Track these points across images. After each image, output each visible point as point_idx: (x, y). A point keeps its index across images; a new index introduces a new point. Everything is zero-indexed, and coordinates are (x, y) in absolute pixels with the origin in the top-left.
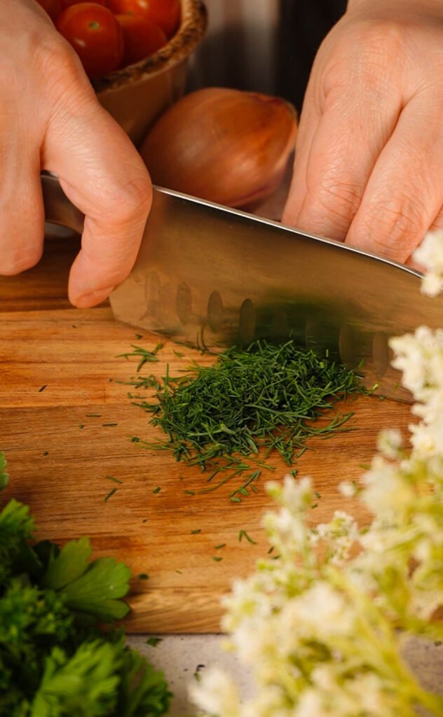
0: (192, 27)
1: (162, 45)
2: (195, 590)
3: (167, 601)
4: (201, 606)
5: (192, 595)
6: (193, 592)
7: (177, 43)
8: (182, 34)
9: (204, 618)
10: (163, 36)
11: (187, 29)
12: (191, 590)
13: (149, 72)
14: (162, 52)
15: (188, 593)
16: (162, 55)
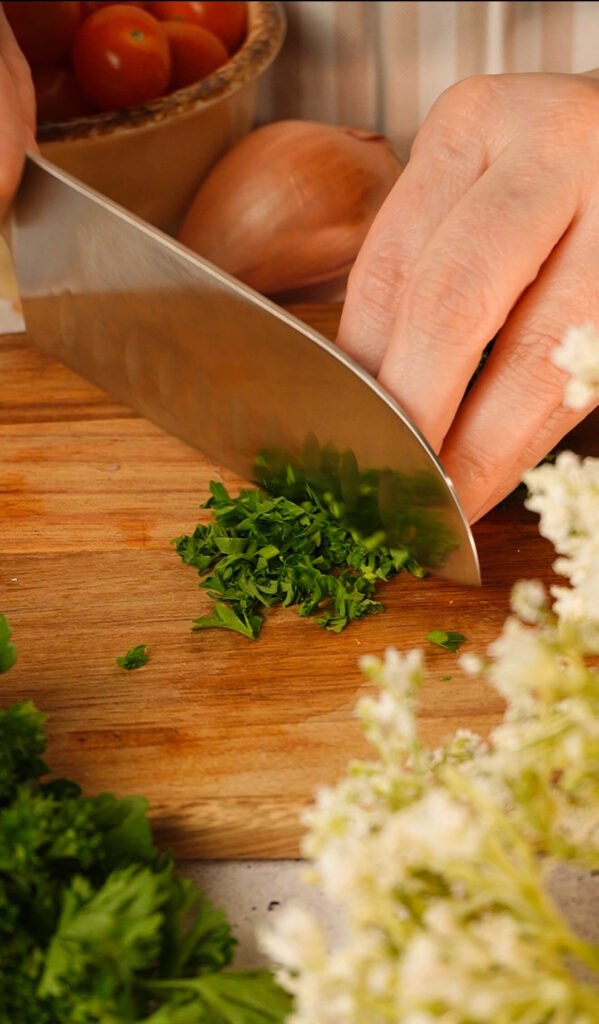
0: (263, 38)
1: (222, 63)
2: (266, 800)
3: (229, 815)
4: (275, 822)
5: (263, 808)
6: (263, 803)
7: (244, 60)
8: (250, 48)
9: (279, 838)
10: (222, 50)
11: (256, 42)
12: (260, 800)
13: (204, 100)
14: (223, 72)
15: (257, 804)
16: (223, 77)
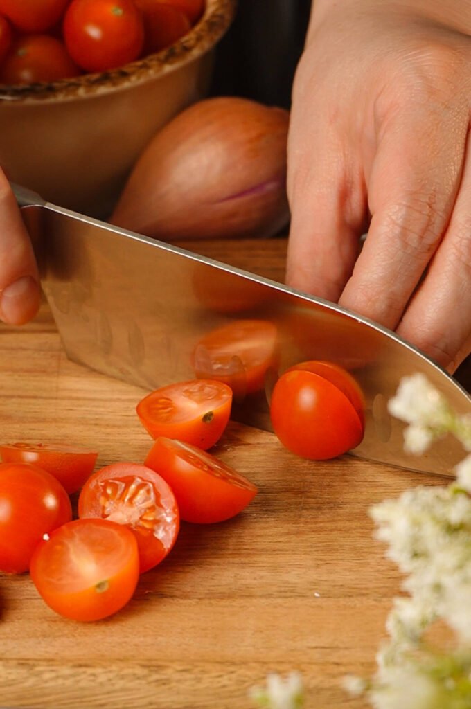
0: (220, 12)
1: (185, 33)
2: (41, 663)
3: (10, 674)
4: (46, 682)
5: (38, 669)
6: (39, 665)
7: (202, 30)
8: (207, 22)
9: (49, 695)
10: (186, 22)
11: (214, 15)
12: (36, 663)
13: (171, 63)
14: (186, 41)
15: (34, 666)
16: (186, 44)
